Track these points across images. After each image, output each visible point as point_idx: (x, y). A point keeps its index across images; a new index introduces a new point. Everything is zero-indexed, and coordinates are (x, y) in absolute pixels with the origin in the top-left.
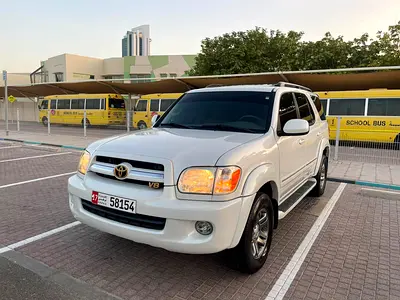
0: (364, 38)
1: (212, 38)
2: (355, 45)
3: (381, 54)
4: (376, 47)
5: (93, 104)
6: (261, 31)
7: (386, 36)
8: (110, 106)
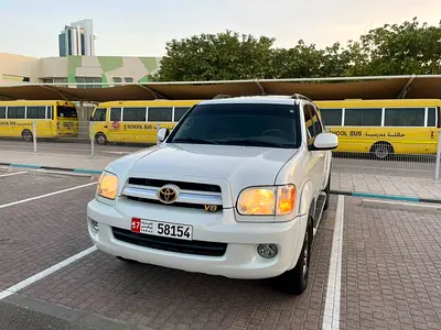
0: (336, 47)
1: (179, 40)
2: (326, 53)
3: (352, 63)
4: (347, 56)
5: (37, 113)
6: (232, 35)
7: (356, 46)
8: (59, 115)
